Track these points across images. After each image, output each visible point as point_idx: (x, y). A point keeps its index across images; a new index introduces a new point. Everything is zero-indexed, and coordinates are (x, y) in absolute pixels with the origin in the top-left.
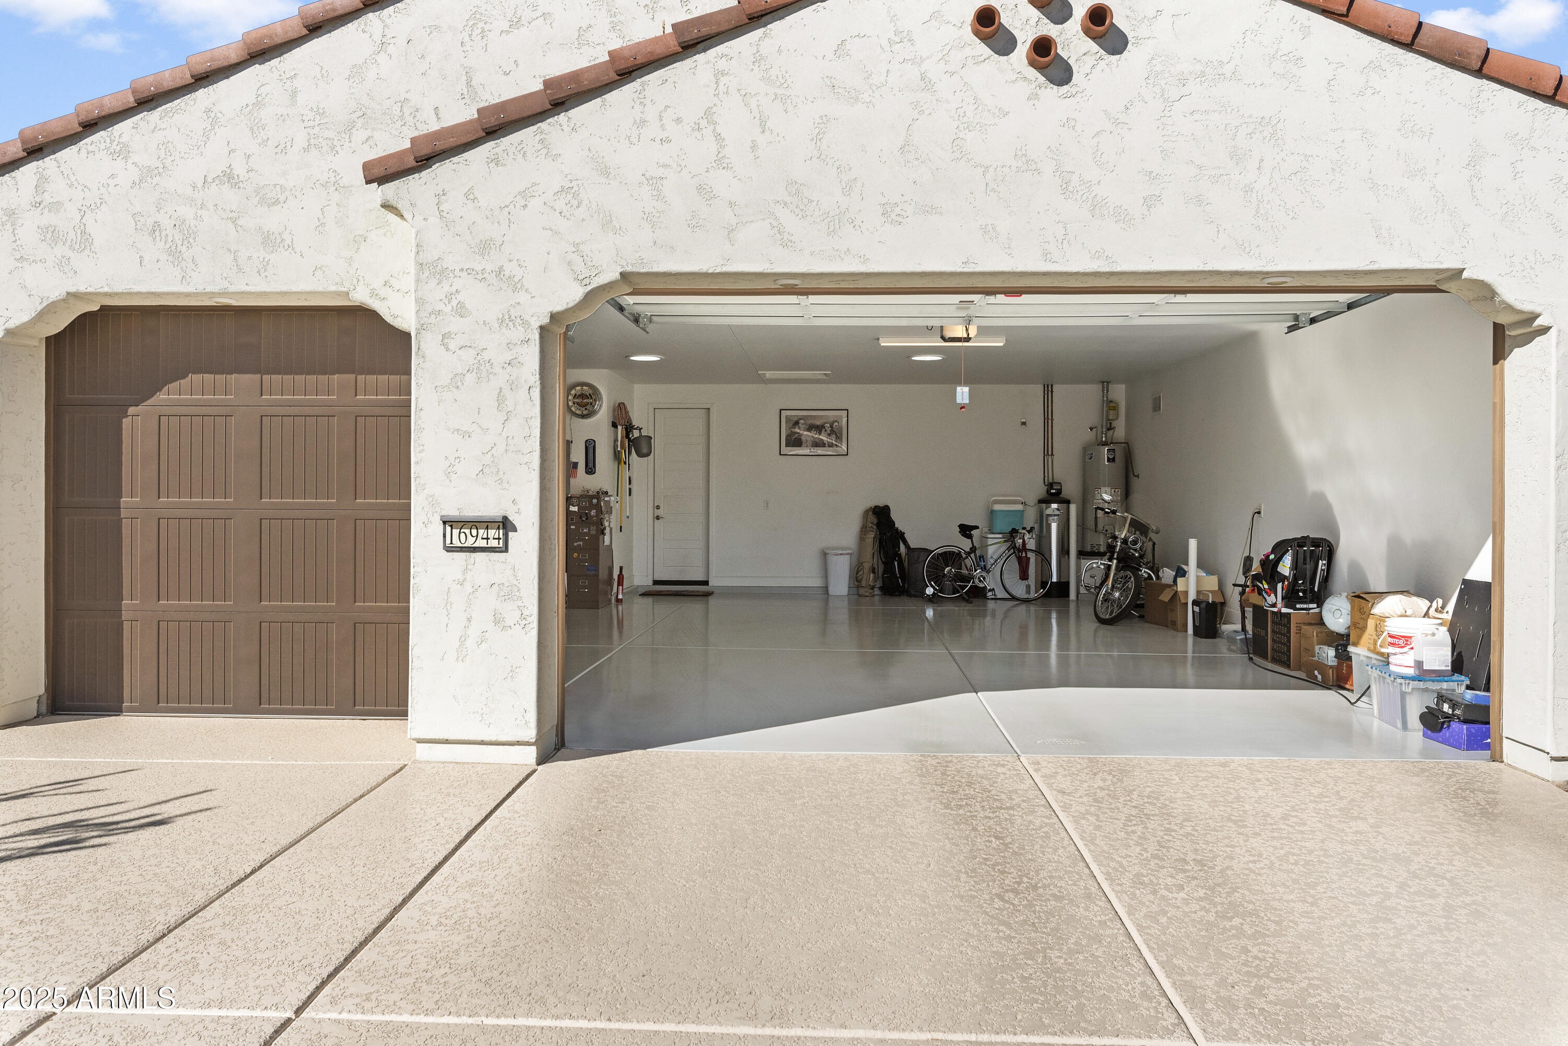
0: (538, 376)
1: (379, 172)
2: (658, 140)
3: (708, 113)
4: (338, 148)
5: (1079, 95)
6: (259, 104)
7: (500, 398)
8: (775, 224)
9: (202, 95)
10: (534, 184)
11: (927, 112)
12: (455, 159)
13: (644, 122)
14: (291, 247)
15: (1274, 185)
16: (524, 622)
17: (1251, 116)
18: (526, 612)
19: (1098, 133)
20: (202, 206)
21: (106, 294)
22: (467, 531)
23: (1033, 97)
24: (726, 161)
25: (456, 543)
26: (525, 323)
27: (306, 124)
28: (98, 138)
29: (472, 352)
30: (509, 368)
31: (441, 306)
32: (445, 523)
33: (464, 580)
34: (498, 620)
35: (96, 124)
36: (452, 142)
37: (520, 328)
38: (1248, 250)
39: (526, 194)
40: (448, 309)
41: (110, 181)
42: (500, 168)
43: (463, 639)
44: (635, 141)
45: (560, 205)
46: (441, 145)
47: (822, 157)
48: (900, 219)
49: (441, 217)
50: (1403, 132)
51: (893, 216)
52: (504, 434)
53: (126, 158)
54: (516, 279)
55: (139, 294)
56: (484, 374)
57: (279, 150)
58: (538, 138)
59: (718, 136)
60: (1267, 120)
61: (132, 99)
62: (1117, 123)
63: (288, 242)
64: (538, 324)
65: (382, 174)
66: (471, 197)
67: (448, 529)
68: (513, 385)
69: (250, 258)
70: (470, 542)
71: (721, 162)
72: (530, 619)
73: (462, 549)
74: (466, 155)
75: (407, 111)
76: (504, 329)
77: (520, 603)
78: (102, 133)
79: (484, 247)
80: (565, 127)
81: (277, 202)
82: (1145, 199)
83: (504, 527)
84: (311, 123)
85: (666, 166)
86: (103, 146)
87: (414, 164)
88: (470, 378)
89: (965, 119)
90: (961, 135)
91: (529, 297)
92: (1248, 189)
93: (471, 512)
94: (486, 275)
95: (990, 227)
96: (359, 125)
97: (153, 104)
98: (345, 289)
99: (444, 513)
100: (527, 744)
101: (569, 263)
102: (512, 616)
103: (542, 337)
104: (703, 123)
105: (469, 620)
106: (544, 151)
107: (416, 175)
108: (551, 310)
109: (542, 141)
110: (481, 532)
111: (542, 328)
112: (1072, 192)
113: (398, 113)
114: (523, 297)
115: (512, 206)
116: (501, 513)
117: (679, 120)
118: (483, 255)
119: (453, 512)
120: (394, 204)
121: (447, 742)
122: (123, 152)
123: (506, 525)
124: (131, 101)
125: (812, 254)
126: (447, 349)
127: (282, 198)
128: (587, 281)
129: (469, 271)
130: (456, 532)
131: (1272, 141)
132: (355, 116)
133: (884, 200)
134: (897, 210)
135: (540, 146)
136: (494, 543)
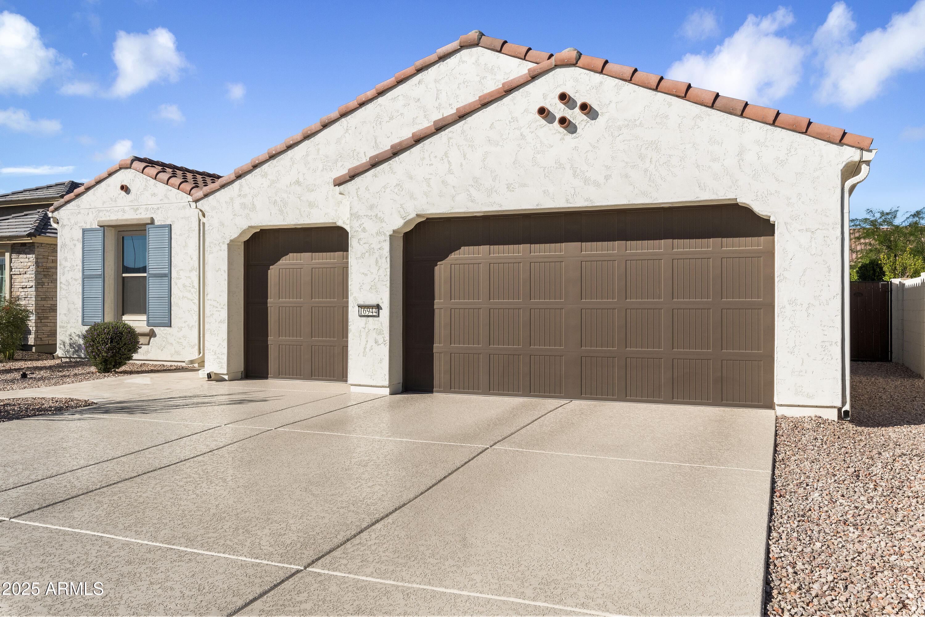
0: (389, 253)
1: (338, 182)
2: (429, 165)
3: (446, 154)
4: (333, 169)
5: (579, 137)
6: (307, 155)
7: (377, 262)
8: (469, 193)
9: (290, 153)
10: (388, 183)
11: (523, 148)
12: (362, 176)
13: (424, 158)
14: (318, 206)
15: (656, 168)
16: (385, 343)
17: (647, 141)
18: (385, 339)
19: (587, 152)
20: (290, 193)
21: (260, 226)
22: (366, 310)
23: (562, 139)
24: (452, 171)
25: (363, 314)
26: (385, 234)
27: (323, 161)
28: (258, 170)
29: (368, 245)
30: (379, 251)
31: (357, 229)
32: (359, 306)
33: (366, 327)
34: (376, 342)
35: (257, 166)
36: (361, 170)
37: (383, 236)
38: (646, 195)
39: (385, 187)
40: (360, 230)
41: (261, 186)
42: (377, 178)
43: (365, 348)
44: (421, 165)
45: (396, 190)
46: (357, 171)
47: (486, 167)
48: (513, 189)
49: (358, 197)
50: (710, 143)
51: (511, 188)
52: (378, 275)
53: (266, 177)
54: (382, 218)
55: (270, 226)
56: (372, 253)
57: (314, 171)
58: (389, 166)
59: (449, 162)
60: (654, 142)
61: (268, 156)
62: (594, 147)
63: (316, 205)
64: (389, 234)
65: (339, 183)
66: (367, 189)
67: (360, 309)
68: (381, 257)
69: (304, 211)
70: (367, 314)
71: (450, 172)
72: (386, 342)
73: (364, 316)
74: (366, 174)
75: (355, 154)
76: (378, 237)
77: (383, 336)
78: (259, 169)
79: (372, 207)
80: (398, 162)
81: (313, 190)
82: (605, 176)
83: (378, 308)
84: (324, 161)
85: (431, 174)
86: (259, 173)
87: (349, 178)
88: (367, 254)
89: (537, 150)
90: (535, 156)
91: (386, 224)
92: (646, 171)
93: (368, 303)
94: (372, 217)
95: (546, 191)
96: (339, 160)
97: (275, 157)
98: (335, 221)
99: (359, 303)
100: (386, 387)
101: (399, 212)
102: (381, 341)
103: (390, 239)
104: (444, 157)
105: (367, 342)
106: (391, 171)
107: (350, 182)
108: (393, 229)
109: (390, 168)
110: (370, 310)
111: (390, 235)
112: (577, 176)
113: (352, 155)
114: (384, 225)
115: (380, 192)
116: (377, 303)
117: (436, 157)
118: (371, 210)
119: (361, 303)
120: (343, 193)
121: (360, 385)
122: (265, 175)
123: (378, 307)
124: (267, 157)
125: (482, 204)
126: (360, 244)
127: (315, 189)
128: (405, 218)
129: (367, 216)
130: (362, 310)
131: (656, 150)
132: (338, 157)
133: (507, 183)
134: (512, 186)
135: (389, 170)
136: (375, 314)
